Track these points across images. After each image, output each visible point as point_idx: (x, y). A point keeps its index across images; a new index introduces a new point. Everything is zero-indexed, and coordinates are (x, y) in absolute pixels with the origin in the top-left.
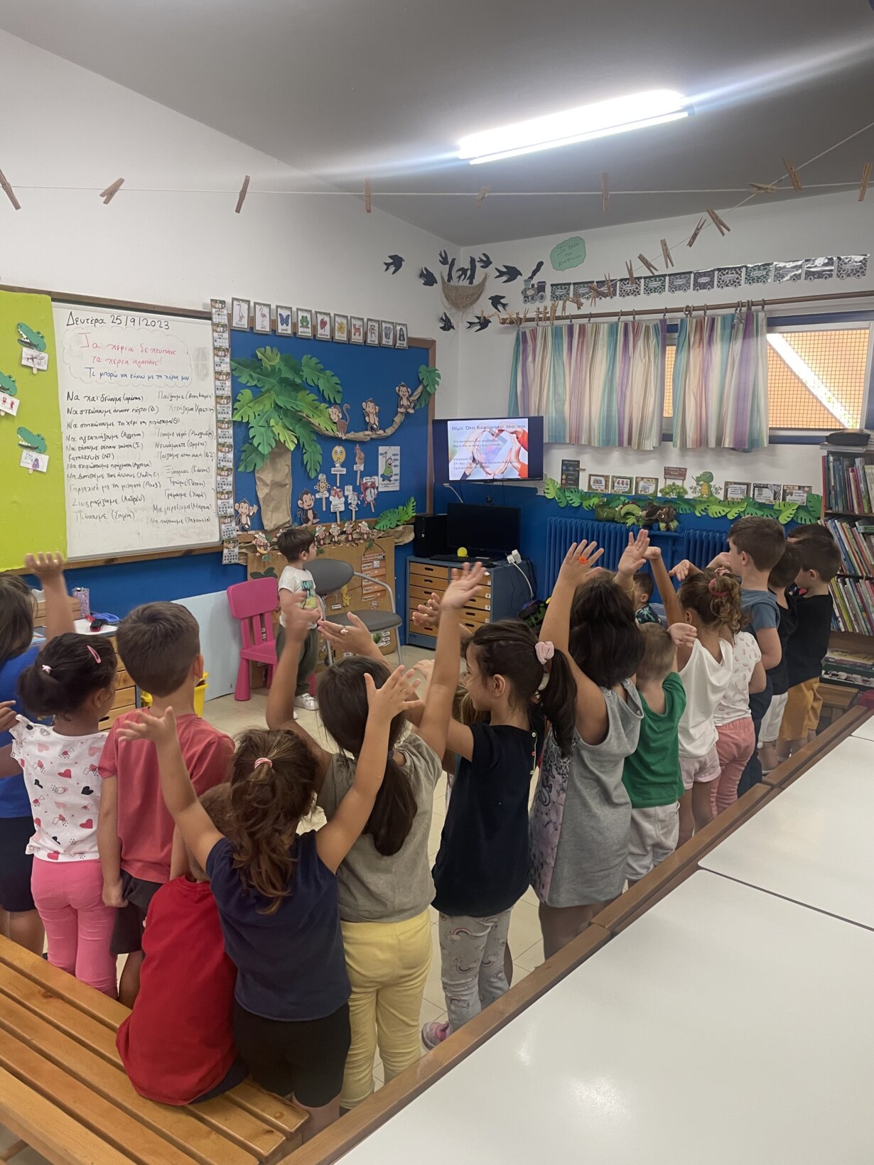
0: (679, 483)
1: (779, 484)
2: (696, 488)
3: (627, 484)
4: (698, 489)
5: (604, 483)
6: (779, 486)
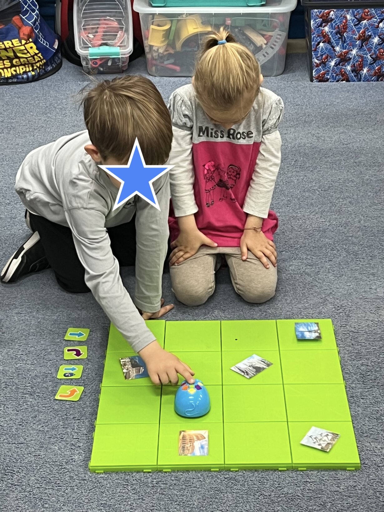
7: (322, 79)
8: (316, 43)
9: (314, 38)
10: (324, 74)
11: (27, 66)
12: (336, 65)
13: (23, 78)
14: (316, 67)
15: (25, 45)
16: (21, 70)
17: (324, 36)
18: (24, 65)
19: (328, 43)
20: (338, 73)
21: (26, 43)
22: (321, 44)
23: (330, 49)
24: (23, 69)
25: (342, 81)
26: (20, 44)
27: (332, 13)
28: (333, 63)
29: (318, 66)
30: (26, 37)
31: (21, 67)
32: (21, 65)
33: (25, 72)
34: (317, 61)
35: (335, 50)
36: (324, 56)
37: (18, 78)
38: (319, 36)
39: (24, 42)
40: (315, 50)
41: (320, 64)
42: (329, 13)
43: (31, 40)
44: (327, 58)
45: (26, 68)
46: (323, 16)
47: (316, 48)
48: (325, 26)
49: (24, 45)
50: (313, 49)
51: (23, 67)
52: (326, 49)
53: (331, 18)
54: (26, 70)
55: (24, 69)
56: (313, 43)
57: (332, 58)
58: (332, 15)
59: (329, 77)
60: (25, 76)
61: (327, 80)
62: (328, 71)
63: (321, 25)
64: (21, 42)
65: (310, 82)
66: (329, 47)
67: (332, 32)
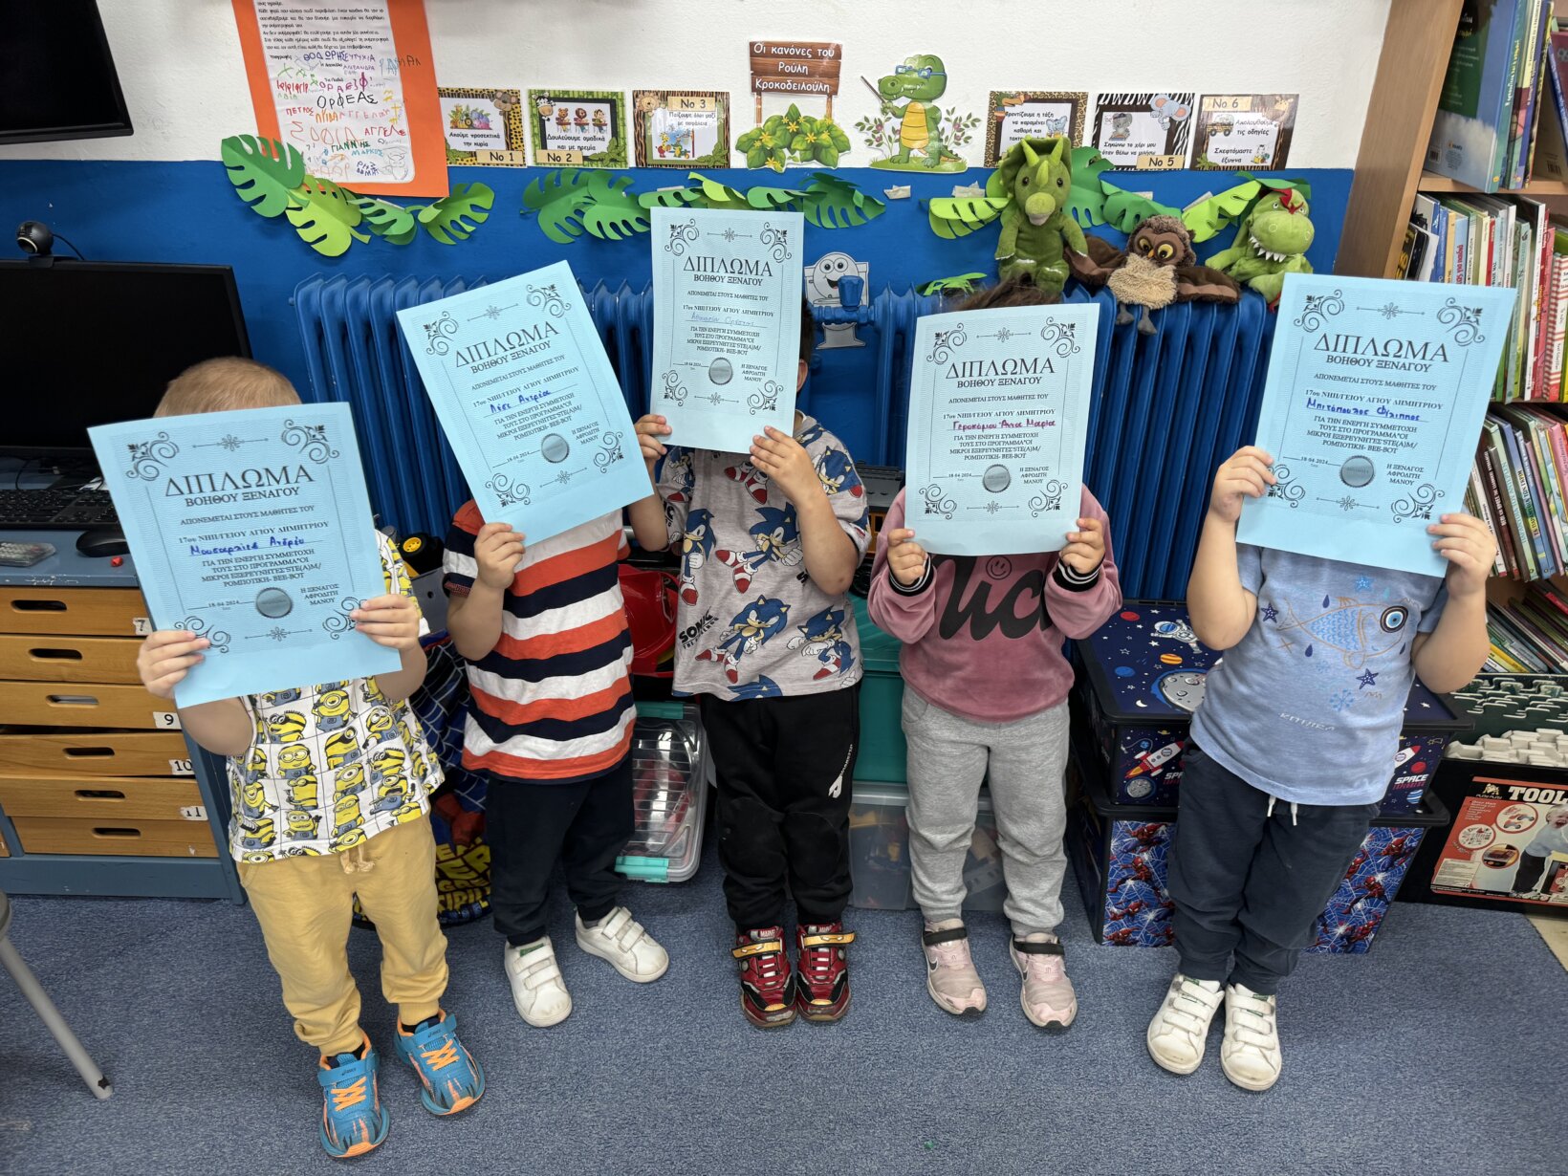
0: (812, 106)
1: (1188, 91)
2: (880, 126)
3: (600, 125)
4: (887, 130)
5: (497, 123)
6: (1185, 99)
7: (1121, 941)
8: (1118, 880)
9: (1113, 871)
10: (1129, 932)
11: (470, 891)
12: (1158, 919)
13: (460, 916)
14: (1112, 919)
15: (465, 857)
16: (457, 900)
17: (1138, 869)
18: (464, 890)
19: (1146, 881)
20: (1160, 932)
21: (466, 852)
22: (1130, 882)
23: (1149, 892)
24: (461, 898)
25: (1167, 945)
26: (452, 855)
27: (1163, 828)
28: (1151, 916)
29: (1115, 917)
30: (465, 838)
31: (456, 895)
32: (458, 890)
33: (467, 906)
34: (1115, 910)
35: (1159, 895)
36: (1132, 903)
37: (449, 918)
38: (1125, 868)
39: (461, 849)
40: (1115, 891)
41: (1123, 915)
42: (1155, 829)
43: (479, 840)
44: (1139, 906)
45: (468, 895)
46: (1141, 832)
47: (1117, 888)
48: (1142, 851)
49: (461, 857)
50: (1109, 889)
51: (461, 893)
52: (1140, 890)
53: (1159, 838)
54: (467, 900)
55: (465, 898)
56: (1110, 879)
57: (1150, 907)
58: (1163, 833)
59: (1138, 938)
60: (465, 913)
61: (1134, 942)
62: (1139, 928)
63: (1133, 849)
64: (454, 851)
65: (1094, 945)
66: (1147, 887)
67: (1158, 862)
